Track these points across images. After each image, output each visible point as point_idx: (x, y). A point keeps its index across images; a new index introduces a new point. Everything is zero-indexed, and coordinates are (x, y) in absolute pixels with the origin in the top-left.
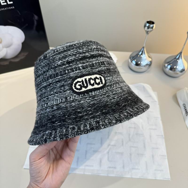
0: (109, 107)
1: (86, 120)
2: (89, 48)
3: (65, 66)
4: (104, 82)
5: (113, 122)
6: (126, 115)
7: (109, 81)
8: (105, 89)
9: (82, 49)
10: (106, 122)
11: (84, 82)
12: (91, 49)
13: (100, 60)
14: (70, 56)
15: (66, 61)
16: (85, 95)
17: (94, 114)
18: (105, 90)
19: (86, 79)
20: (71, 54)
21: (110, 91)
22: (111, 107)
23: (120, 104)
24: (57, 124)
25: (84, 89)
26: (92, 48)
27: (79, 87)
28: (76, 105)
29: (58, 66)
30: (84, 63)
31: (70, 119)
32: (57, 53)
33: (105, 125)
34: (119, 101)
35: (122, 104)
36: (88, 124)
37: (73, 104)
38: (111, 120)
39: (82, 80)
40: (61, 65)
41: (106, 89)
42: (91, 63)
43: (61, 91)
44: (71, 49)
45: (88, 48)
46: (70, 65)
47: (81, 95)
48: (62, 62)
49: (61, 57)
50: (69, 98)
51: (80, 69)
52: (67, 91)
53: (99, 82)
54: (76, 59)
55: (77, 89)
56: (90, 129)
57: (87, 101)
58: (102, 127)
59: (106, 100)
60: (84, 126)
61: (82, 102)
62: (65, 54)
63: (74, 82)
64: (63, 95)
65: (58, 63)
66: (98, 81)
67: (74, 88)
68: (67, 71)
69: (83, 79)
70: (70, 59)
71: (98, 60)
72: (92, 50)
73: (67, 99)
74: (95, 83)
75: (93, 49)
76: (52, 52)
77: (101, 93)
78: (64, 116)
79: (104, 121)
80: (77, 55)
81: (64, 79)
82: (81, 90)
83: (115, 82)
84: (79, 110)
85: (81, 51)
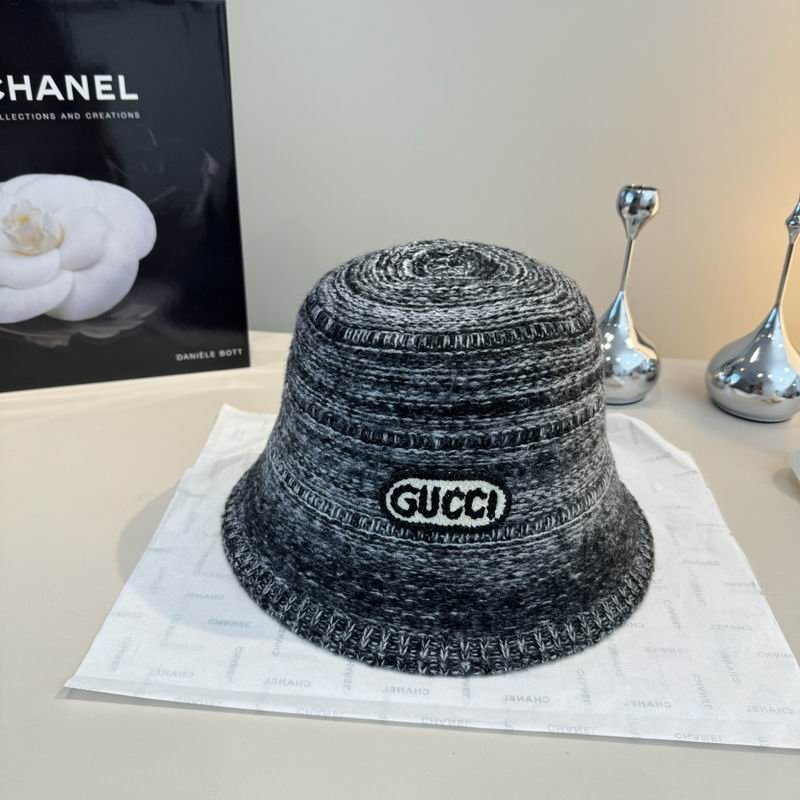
0: (475, 607)
1: (386, 620)
2: (501, 368)
3: (384, 417)
4: (499, 511)
5: (464, 665)
6: (518, 651)
7: (526, 505)
8: (494, 534)
9: (469, 374)
10: (442, 656)
11: (429, 496)
12: (506, 376)
13: (522, 422)
14: (416, 387)
15: (397, 400)
16: (416, 534)
17: (418, 611)
18: (495, 540)
19: (436, 490)
20: (422, 383)
21: (510, 545)
22: (484, 606)
23: (521, 600)
24: (308, 578)
25: (417, 518)
26: (512, 368)
27: (405, 506)
28: (376, 555)
29: (364, 404)
30: (453, 428)
31: (344, 589)
32: (377, 350)
33: (432, 668)
34: (524, 591)
35: (528, 603)
36: (387, 634)
37: (370, 549)
38: (460, 656)
39: (425, 487)
40: (375, 407)
41: (499, 534)
42: (481, 434)
43: (350, 486)
44: (429, 361)
45: (496, 371)
46: (402, 422)
47: (405, 531)
48: (381, 395)
49: (386, 377)
50: (364, 521)
51: (430, 447)
52: (365, 497)
53: (483, 508)
54: (432, 405)
55: (398, 510)
56: (385, 658)
57: (413, 559)
58: (423, 669)
59: (478, 576)
60: (373, 634)
61: (398, 555)
62: (400, 372)
63: (397, 485)
64: (351, 501)
65: (369, 393)
66: (478, 504)
67: (388, 500)
68: (385, 437)
69: (431, 485)
70: (412, 398)
71: (517, 424)
72: (510, 378)
73: (357, 521)
74: (464, 509)
75: (513, 375)
76: (366, 332)
77: (474, 548)
78: (334, 568)
79: (439, 649)
80: (442, 394)
81: (369, 457)
82: (409, 516)
83: (549, 510)
84: (378, 576)
85: (461, 382)
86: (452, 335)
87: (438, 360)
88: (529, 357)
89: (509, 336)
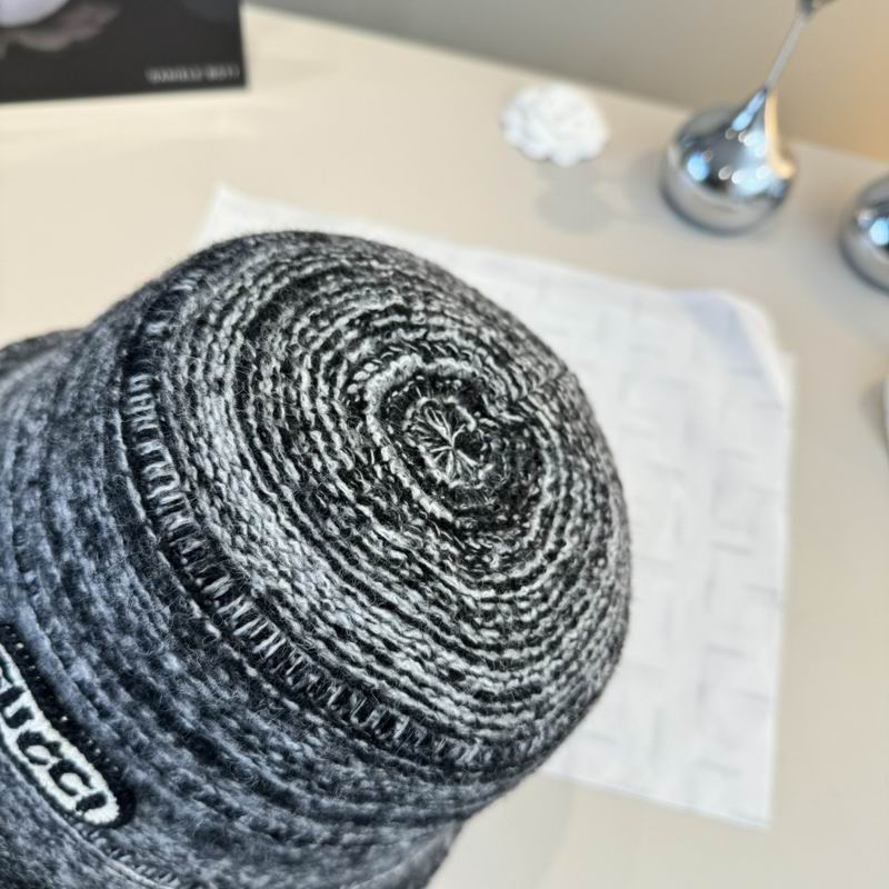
32: (125, 465)
86: (241, 587)
87: (169, 597)
88: (313, 746)
89: (322, 686)
